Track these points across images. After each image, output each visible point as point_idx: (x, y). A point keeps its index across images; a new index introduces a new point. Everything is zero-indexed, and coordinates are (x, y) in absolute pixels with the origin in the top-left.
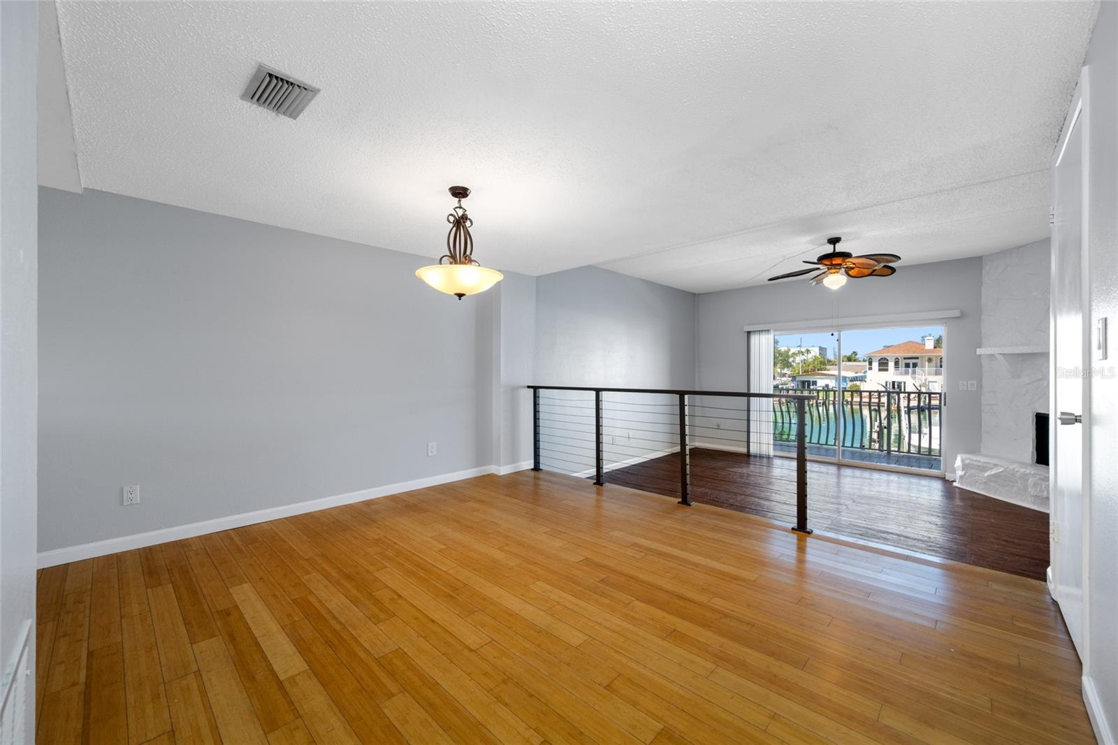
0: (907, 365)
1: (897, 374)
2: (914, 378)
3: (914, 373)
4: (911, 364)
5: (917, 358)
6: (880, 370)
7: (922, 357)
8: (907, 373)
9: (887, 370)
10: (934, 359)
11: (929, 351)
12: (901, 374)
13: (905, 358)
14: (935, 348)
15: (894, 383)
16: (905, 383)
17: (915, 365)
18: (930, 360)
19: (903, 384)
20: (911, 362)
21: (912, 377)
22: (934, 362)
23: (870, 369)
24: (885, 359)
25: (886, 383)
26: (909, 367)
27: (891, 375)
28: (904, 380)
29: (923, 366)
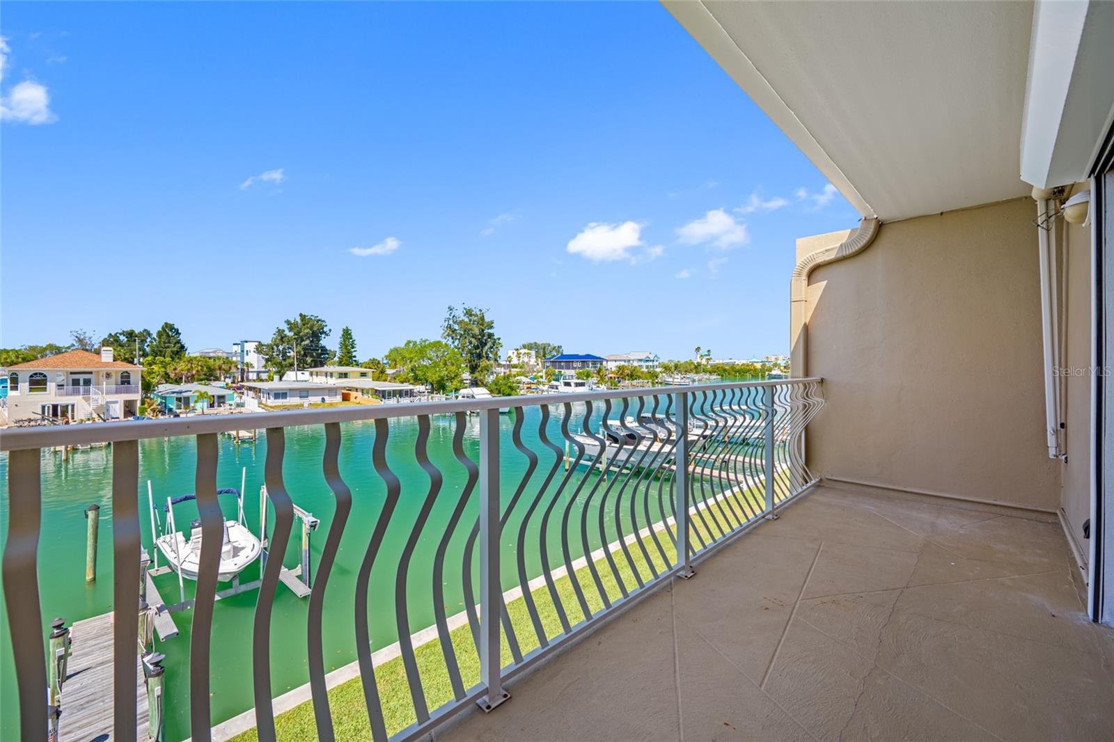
0: (76, 382)
1: (61, 395)
2: (87, 400)
3: (87, 392)
4: (80, 382)
5: (91, 373)
6: (31, 390)
7: (98, 372)
8: (76, 393)
9: (45, 389)
10: (113, 374)
11: (107, 364)
12: (67, 394)
13: (71, 373)
14: (114, 361)
15: (55, 407)
16: (73, 406)
17: (87, 382)
18: (108, 375)
19: (70, 408)
20: (81, 377)
21: (84, 398)
22: (114, 377)
23: (15, 388)
24: (42, 374)
25: (43, 407)
26: (79, 384)
27: (51, 396)
28: (72, 402)
29: (98, 384)
